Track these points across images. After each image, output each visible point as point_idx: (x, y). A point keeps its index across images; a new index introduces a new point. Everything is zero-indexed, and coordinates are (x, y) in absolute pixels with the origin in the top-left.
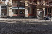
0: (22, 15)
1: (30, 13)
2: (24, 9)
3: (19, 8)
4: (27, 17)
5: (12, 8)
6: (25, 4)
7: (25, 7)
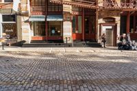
0: (57, 38)
1: (77, 32)
2: (62, 20)
3: (48, 20)
4: (70, 42)
5: (31, 20)
6: (64, 5)
7: (64, 16)
